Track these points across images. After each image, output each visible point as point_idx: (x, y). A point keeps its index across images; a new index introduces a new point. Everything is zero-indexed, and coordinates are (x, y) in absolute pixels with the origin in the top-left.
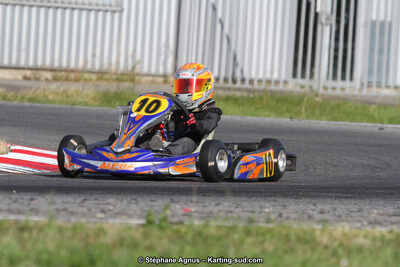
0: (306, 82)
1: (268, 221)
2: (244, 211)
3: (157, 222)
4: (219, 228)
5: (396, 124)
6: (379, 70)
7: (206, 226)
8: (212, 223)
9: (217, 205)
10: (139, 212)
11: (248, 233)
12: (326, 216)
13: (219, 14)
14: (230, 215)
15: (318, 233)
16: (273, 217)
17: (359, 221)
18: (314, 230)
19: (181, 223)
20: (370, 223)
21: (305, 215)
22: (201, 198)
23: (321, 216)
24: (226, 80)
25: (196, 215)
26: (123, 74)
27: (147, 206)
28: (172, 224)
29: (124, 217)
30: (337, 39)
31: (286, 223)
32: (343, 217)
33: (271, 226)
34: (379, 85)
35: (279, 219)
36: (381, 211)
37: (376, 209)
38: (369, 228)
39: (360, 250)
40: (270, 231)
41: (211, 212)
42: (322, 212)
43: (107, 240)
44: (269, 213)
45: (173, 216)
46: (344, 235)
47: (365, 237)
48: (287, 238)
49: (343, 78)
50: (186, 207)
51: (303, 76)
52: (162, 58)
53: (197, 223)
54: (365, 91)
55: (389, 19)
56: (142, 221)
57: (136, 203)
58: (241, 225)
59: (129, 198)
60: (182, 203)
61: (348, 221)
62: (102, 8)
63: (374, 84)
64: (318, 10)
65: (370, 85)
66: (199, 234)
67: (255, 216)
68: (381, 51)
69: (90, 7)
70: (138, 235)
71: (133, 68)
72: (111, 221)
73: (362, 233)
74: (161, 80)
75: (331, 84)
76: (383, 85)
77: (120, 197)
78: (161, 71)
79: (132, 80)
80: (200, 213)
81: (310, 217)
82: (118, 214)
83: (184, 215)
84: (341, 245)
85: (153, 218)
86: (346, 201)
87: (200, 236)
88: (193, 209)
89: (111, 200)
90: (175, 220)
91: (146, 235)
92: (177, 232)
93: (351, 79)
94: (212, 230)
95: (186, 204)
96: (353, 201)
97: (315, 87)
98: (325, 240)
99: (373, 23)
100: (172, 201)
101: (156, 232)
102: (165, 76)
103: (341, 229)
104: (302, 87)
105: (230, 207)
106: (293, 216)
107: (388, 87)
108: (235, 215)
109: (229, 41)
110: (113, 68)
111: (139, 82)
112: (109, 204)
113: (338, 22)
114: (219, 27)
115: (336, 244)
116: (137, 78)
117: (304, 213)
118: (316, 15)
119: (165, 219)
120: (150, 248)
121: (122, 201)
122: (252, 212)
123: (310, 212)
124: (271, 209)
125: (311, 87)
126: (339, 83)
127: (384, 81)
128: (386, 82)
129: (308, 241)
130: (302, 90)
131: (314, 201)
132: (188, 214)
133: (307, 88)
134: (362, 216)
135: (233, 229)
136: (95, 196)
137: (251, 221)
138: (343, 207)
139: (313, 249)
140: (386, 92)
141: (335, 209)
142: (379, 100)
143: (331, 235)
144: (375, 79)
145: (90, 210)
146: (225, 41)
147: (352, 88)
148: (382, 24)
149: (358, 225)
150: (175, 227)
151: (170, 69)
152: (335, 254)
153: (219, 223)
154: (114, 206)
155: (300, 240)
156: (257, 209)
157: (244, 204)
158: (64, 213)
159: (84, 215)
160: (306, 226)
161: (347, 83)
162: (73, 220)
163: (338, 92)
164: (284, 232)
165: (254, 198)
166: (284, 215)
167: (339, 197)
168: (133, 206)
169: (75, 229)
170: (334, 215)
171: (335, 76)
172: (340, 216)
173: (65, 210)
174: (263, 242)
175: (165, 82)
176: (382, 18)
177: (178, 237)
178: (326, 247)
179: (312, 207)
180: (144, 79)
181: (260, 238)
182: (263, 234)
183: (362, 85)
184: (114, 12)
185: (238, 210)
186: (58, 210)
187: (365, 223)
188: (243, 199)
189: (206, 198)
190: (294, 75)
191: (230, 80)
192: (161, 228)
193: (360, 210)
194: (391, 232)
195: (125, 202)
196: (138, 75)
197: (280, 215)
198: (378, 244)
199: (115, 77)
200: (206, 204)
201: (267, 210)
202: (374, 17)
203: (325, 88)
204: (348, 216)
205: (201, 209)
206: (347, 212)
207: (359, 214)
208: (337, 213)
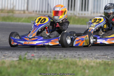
0: (72, 12)
1: (61, 58)
2: (52, 55)
3: (23, 59)
4: (44, 61)
7: (39, 60)
8: (42, 59)
9: (43, 53)
10: (16, 56)
11: (54, 62)
12: (80, 56)
14: (47, 56)
15: (78, 62)
16: (62, 57)
17: (91, 58)
18: (76, 61)
19: (31, 59)
20: (95, 58)
21: (73, 56)
23: (79, 56)
25: (36, 56)
27: (19, 54)
28: (28, 60)
29: (12, 58)
31: (67, 59)
32: (86, 56)
33: (61, 60)
35: (64, 57)
36: (99, 54)
37: (97, 54)
38: (95, 60)
39: (92, 67)
40: (62, 61)
41: (41, 56)
43: (6, 65)
44: (61, 56)
45: (28, 57)
46: (87, 62)
47: (94, 63)
48: (67, 63)
49: (85, 10)
51: (71, 10)
52: (23, 5)
53: (36, 59)
54: (92, 15)
56: (18, 59)
57: (16, 53)
58: (52, 59)
59: (13, 52)
60: (31, 53)
61: (88, 58)
65: (94, 12)
66: (37, 63)
67: (56, 57)
70: (16, 64)
71: (13, 8)
72: (7, 59)
73: (93, 61)
75: (81, 12)
77: (10, 51)
78: (23, 9)
79: (13, 12)
81: (75, 57)
82: (9, 57)
83: (32, 57)
84: (86, 65)
85: (21, 57)
86: (87, 51)
87: (38, 63)
89: (7, 52)
91: (19, 63)
92: (30, 62)
93: (88, 10)
94: (42, 62)
95: (33, 53)
96: (89, 51)
98: (80, 64)
100: (28, 52)
101: (22, 62)
102: (24, 11)
103: (86, 60)
105: (47, 54)
106: (69, 56)
107: (100, 13)
108: (49, 56)
110: (6, 8)
111: (15, 13)
112: (6, 53)
115: (84, 65)
119: (25, 58)
120: (20, 68)
121: (10, 52)
122: (55, 55)
123: (75, 55)
124: (61, 54)
125: (74, 14)
126: (83, 12)
127: (98, 10)
128: (100, 11)
129: (74, 64)
130: (71, 15)
131: (76, 51)
132: (33, 56)
134: (93, 56)
135: (49, 61)
136: (1, 51)
138: (86, 53)
139: (76, 67)
141: (83, 54)
143: (82, 62)
144: (96, 10)
147: (88, 14)
149: (91, 59)
150: (29, 61)
151: (25, 8)
152: (84, 68)
153: (44, 59)
154: (8, 54)
155: (71, 64)
156: (57, 55)
157: (52, 53)
161: (86, 12)
163: (83, 15)
164: (66, 61)
165: (55, 51)
166: (66, 56)
167: (85, 50)
168: (14, 54)
171: (82, 10)
172: (85, 56)
174: (59, 65)
175: (24, 13)
177: (30, 64)
178: (81, 66)
179: (75, 53)
180: (17, 12)
181: (58, 64)
182: (59, 62)
183: (91, 13)
185: (50, 55)
187: (94, 58)
188: (52, 51)
189: (39, 51)
190: (68, 10)
191: (46, 12)
192: (24, 61)
193: (92, 54)
194: (103, 61)
195: (11, 53)
196: (15, 10)
197: (65, 56)
198: (98, 65)
199: (6, 11)
200: (39, 53)
203: (79, 14)
204: (88, 56)
205: (38, 55)
206: (87, 55)
207: (91, 55)
208: (84, 55)
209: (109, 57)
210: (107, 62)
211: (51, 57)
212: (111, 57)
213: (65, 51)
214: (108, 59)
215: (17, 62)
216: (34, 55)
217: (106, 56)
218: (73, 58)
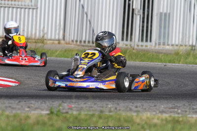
0: (128, 42)
1: (110, 111)
2: (98, 107)
3: (55, 113)
4: (86, 115)
5: (172, 63)
6: (164, 37)
7: (79, 114)
8: (83, 113)
9: (85, 104)
10: (46, 107)
11: (100, 117)
12: (139, 109)
13: (85, 10)
14: (91, 109)
15: (134, 117)
16: (112, 109)
17: (154, 111)
18: (133, 116)
19: (67, 113)
20: (160, 112)
21: (128, 109)
22: (77, 100)
23: (136, 109)
24: (89, 42)
25: (75, 109)
26: (38, 40)
27: (50, 104)
28: (63, 113)
29: (39, 110)
30: (143, 22)
31: (119, 112)
32: (147, 109)
33: (111, 114)
34: (164, 44)
35: (115, 110)
36: (165, 106)
37: (163, 105)
38: (160, 115)
39: (155, 125)
40: (111, 116)
41: (82, 107)
42: (136, 107)
43: (31, 121)
44: (110, 108)
45: (63, 109)
46: (148, 118)
47: (158, 119)
48: (119, 120)
49: (147, 41)
50: (69, 105)
51: (127, 40)
52: (57, 31)
53: (75, 113)
54: (157, 47)
55: (169, 12)
56: (48, 112)
57: (45, 103)
58: (97, 113)
59: (41, 101)
60: (67, 103)
61: (149, 111)
62: (27, 7)
63: (162, 44)
64: (134, 7)
65: (159, 44)
66: (76, 118)
67: (104, 109)
68: (165, 27)
69: (22, 7)
70: (46, 119)
71: (43, 36)
72: (33, 112)
73: (156, 117)
74: (57, 42)
75: (140, 43)
76: (166, 44)
77: (37, 100)
78: (57, 38)
79: (43, 42)
80: (76, 107)
81: (131, 110)
82: (36, 109)
83: (69, 109)
84: (146, 123)
85: (53, 110)
86: (148, 101)
88: (73, 106)
89: (33, 102)
90: (64, 111)
91: (50, 119)
92: (65, 117)
93: (151, 41)
94: (82, 116)
95: (69, 103)
96: (152, 101)
97: (133, 45)
98: (138, 120)
99: (161, 14)
100: (63, 102)
101: (55, 117)
102: (59, 40)
103: (146, 115)
104: (126, 45)
105: (91, 104)
106: (123, 109)
107: (168, 45)
108: (93, 109)
109: (90, 23)
110: (33, 37)
111: (46, 44)
112: (31, 103)
113: (144, 13)
114: (85, 16)
115: (144, 123)
116: (45, 41)
117: (127, 107)
118: (133, 10)
119: (59, 111)
120: (52, 125)
121: (38, 102)
122: (102, 107)
123: (131, 107)
124: (111, 106)
125: (130, 45)
126: (144, 43)
127: (166, 42)
128: (168, 43)
129: (130, 121)
130: (127, 47)
131: (133, 101)
132: (71, 109)
133: (129, 46)
134: (156, 109)
135: (93, 115)
136: (25, 100)
137: (102, 112)
138: (146, 104)
139: (132, 125)
140: (167, 47)
141: (143, 105)
142: (164, 51)
143: (141, 118)
144: (162, 41)
145: (22, 107)
146: (88, 23)
147: (151, 46)
148: (165, 14)
149: (154, 113)
150: (64, 115)
151: (61, 37)
152: (143, 127)
153: (86, 113)
154: (34, 104)
155: (126, 121)
156: (105, 106)
157: (98, 103)
158: (9, 108)
159: (19, 109)
160: (129, 114)
161: (148, 43)
162: (14, 112)
163: (144, 47)
164: (118, 117)
165: (103, 100)
166: (118, 109)
167: (145, 99)
168: (44, 105)
169: (15, 116)
170: (142, 108)
171: (142, 40)
172: (145, 109)
173: (10, 107)
174: (107, 122)
175: (59, 43)
176: (165, 11)
177: (66, 119)
178: (139, 124)
179: (132, 104)
180: (49, 42)
181: (106, 120)
182: (107, 118)
183: (156, 44)
184: (34, 9)
185: (95, 106)
186: (6, 107)
187: (158, 112)
188: (98, 101)
189: (79, 100)
190: (123, 39)
191: (91, 42)
192: (57, 115)
193: (155, 106)
194: (170, 116)
195: (39, 103)
196: (46, 40)
197: (116, 108)
198: (164, 122)
199: (34, 41)
200: (80, 103)
201: (109, 106)
202: (161, 11)
203: (138, 46)
204: (149, 109)
205: (77, 106)
206: (149, 107)
207: (155, 108)
208: (144, 107)
209: (179, 111)
210: (176, 119)
211: (96, 110)
212: (183, 111)
213: (116, 101)
214: (179, 114)
215: (47, 116)
216: (72, 107)
217: (176, 110)
218: (128, 111)
